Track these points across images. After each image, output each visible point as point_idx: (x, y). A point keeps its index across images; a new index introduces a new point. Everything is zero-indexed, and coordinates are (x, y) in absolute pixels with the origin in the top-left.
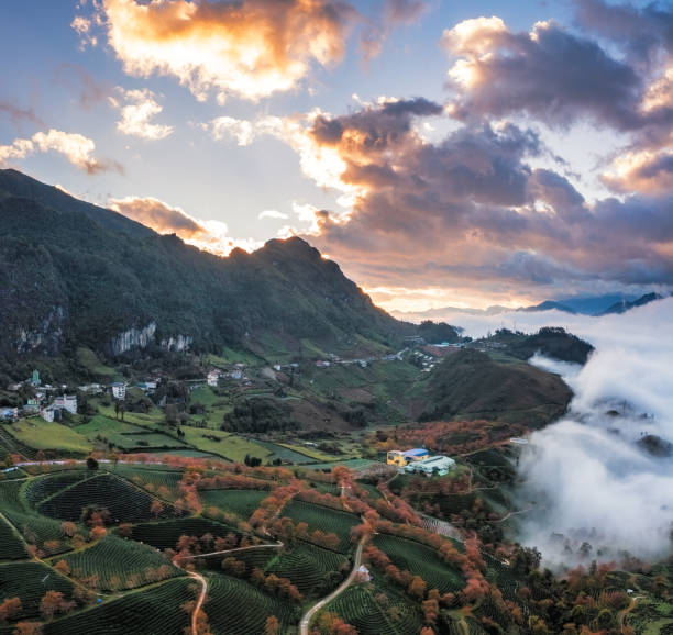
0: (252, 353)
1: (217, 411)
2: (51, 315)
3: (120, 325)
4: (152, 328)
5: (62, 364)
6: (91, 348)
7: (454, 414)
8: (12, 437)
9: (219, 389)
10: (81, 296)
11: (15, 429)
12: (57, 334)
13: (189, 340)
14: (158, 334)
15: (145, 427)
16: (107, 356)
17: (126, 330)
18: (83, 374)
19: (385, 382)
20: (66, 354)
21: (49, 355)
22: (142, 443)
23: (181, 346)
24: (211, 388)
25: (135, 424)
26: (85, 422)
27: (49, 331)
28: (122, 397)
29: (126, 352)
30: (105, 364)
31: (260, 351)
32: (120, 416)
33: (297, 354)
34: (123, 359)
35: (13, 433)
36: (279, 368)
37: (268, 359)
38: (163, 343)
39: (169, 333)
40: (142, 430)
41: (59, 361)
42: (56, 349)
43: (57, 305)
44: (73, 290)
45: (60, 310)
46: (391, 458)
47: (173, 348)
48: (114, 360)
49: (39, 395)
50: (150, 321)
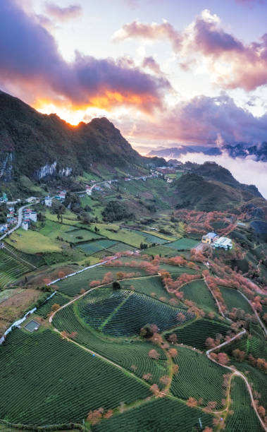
0: (95, 174)
1: (97, 210)
2: (7, 158)
3: (41, 163)
4: (55, 164)
5: (14, 186)
6: (27, 176)
7: (193, 205)
8: (13, 247)
9: (93, 197)
10: (20, 147)
11: (12, 241)
12: (10, 169)
13: (71, 169)
14: (58, 168)
15: (74, 226)
16: (36, 181)
17: (44, 166)
18: (25, 192)
19: (155, 188)
20: (16, 180)
21: (7, 181)
22: (79, 238)
23: (67, 173)
24: (89, 196)
25: (69, 225)
26: (43, 226)
27: (6, 167)
28: (50, 205)
29: (44, 177)
30: (36, 185)
31: (98, 173)
32: (60, 221)
33: (115, 175)
34: (42, 181)
35: (11, 244)
36: (110, 182)
37: (103, 177)
38: (60, 171)
39: (62, 166)
40: (74, 228)
41: (12, 185)
42: (10, 178)
43: (10, 152)
44: (16, 144)
45: (11, 156)
46: (205, 240)
47: (64, 174)
48: (39, 182)
49: (10, 210)
50: (54, 160)
